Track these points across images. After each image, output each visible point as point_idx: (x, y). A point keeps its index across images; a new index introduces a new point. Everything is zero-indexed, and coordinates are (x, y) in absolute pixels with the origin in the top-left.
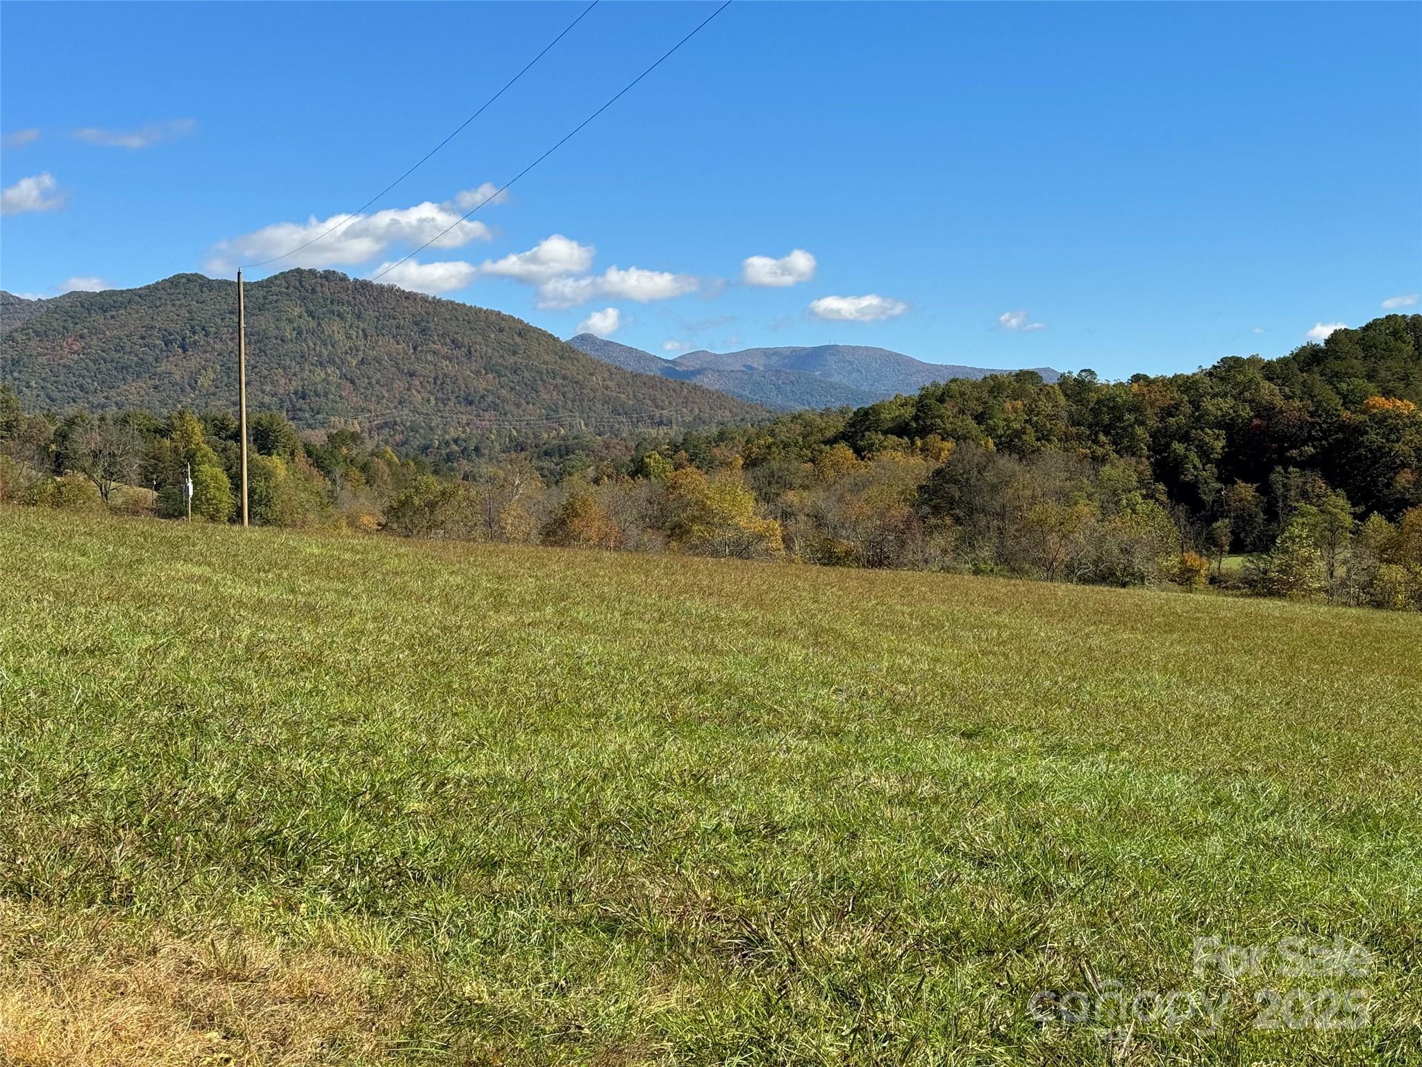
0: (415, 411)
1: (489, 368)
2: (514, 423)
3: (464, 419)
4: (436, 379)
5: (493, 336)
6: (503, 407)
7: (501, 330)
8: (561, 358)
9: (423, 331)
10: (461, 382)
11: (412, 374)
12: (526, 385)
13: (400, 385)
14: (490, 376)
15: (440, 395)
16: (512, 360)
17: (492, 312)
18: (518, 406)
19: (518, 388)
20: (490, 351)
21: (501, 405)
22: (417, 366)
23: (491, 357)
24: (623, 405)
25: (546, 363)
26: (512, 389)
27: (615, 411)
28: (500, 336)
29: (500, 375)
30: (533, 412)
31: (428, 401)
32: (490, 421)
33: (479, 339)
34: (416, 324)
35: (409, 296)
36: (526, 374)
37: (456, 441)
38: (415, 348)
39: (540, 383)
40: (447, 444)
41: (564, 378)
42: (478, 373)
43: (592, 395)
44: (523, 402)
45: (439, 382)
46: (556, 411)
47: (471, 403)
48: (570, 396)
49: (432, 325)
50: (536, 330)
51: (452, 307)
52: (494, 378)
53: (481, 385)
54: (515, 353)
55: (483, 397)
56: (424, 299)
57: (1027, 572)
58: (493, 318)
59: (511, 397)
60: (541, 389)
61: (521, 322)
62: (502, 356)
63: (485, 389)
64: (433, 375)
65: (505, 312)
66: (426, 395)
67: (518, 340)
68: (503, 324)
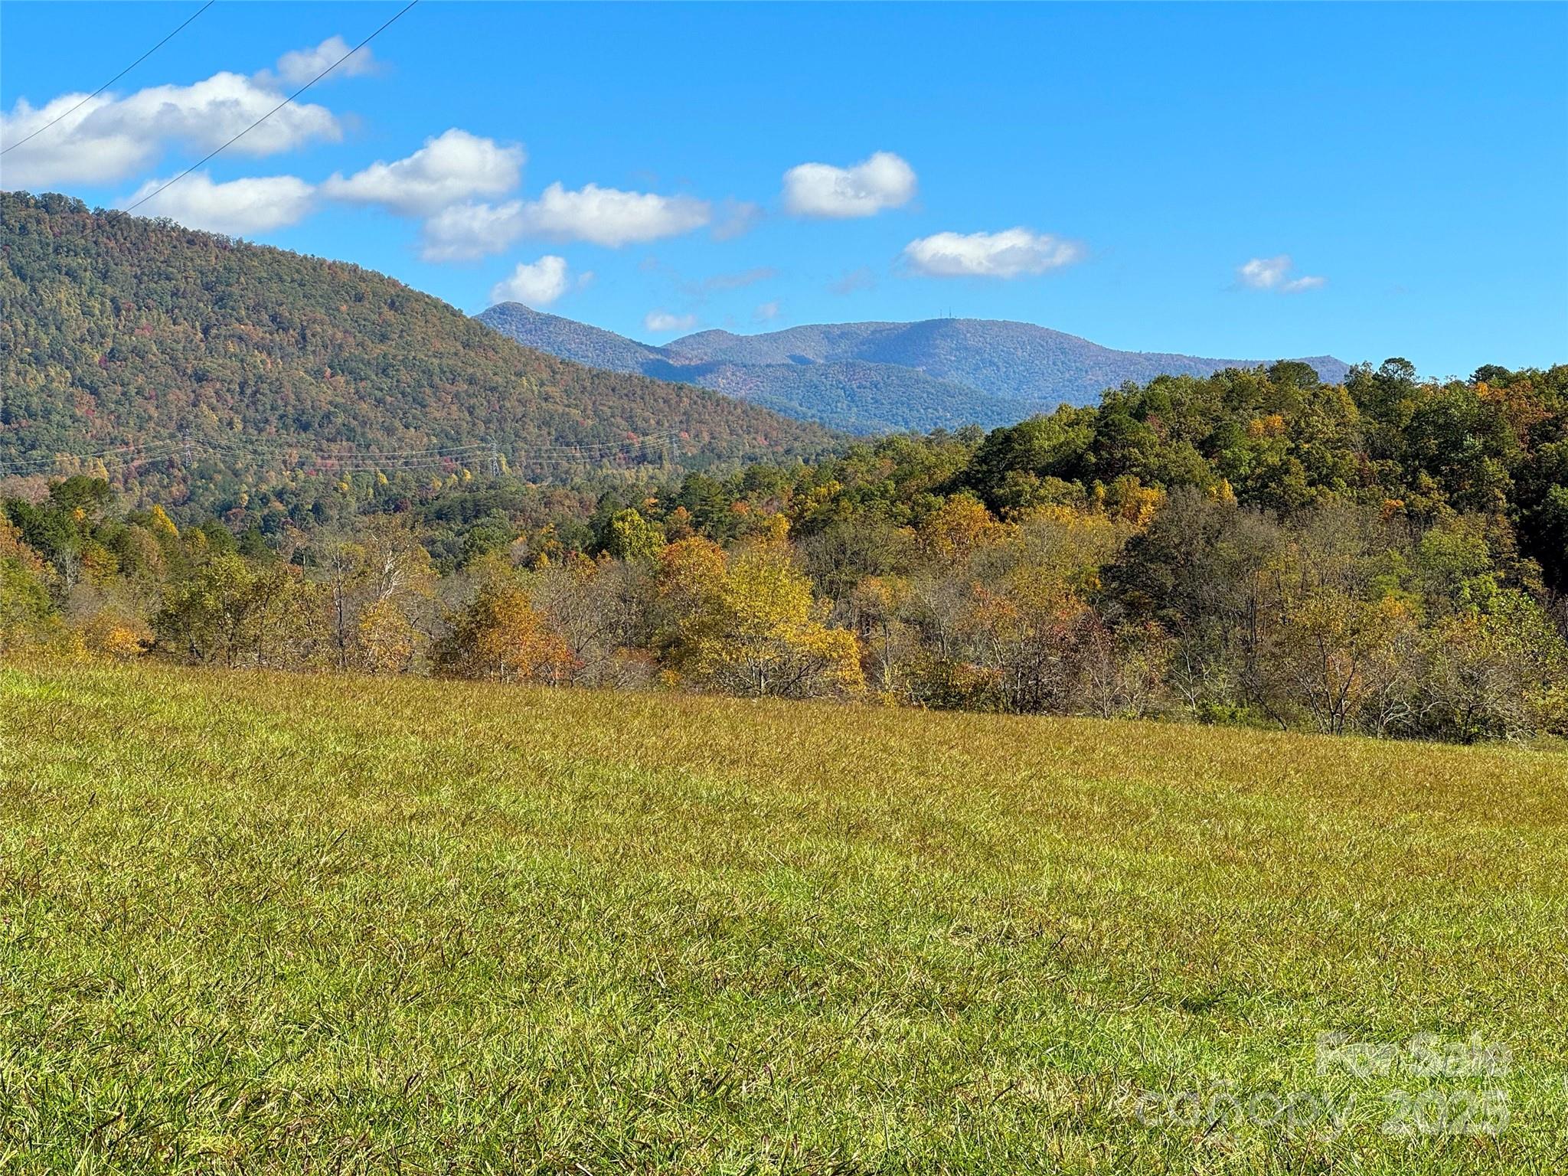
0: (207, 443)
1: (339, 366)
2: (383, 461)
3: (295, 455)
4: (243, 386)
5: (344, 308)
6: (363, 434)
7: (359, 298)
8: (466, 345)
9: (220, 301)
10: (288, 389)
11: (201, 377)
12: (403, 394)
13: (180, 397)
14: (340, 379)
15: (251, 413)
16: (377, 350)
17: (343, 267)
18: (390, 431)
19: (389, 399)
20: (339, 335)
21: (359, 430)
22: (209, 363)
23: (340, 346)
24: (575, 427)
25: (438, 355)
26: (379, 401)
27: (561, 439)
28: (357, 309)
29: (357, 378)
30: (416, 442)
31: (230, 424)
32: (341, 459)
33: (320, 313)
34: (208, 287)
35: (194, 239)
36: (404, 375)
37: (280, 495)
38: (206, 331)
39: (428, 390)
40: (265, 500)
41: (471, 381)
42: (318, 374)
43: (520, 410)
44: (397, 423)
45: (250, 391)
46: (457, 440)
47: (305, 427)
48: (482, 413)
49: (236, 290)
50: (420, 297)
51: (272, 258)
52: (347, 383)
53: (324, 394)
54: (383, 338)
55: (327, 416)
56: (222, 244)
57: (1295, 719)
58: (345, 277)
59: (377, 415)
60: (431, 401)
61: (395, 284)
62: (362, 344)
63: (331, 403)
64: (238, 379)
65: (366, 266)
66: (226, 414)
67: (389, 314)
68: (362, 287)
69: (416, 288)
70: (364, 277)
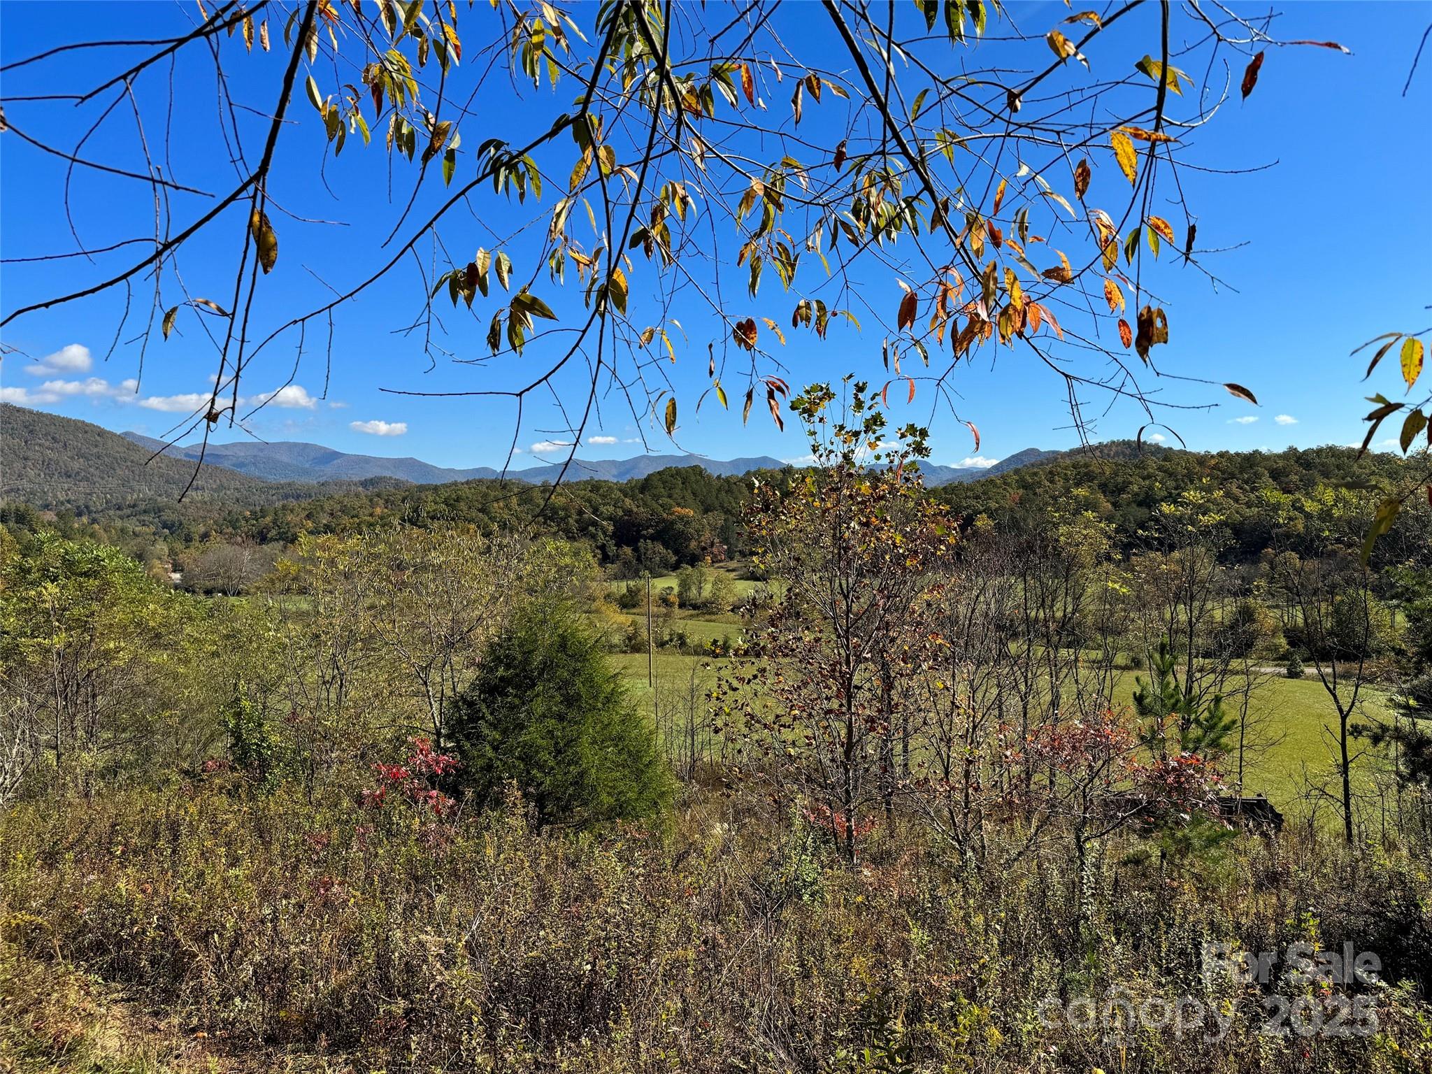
0: (30, 481)
1: (80, 455)
3: (66, 486)
4: (43, 462)
5: (81, 435)
6: (92, 479)
7: (86, 432)
9: (31, 432)
10: (61, 464)
12: (106, 466)
14: (81, 460)
15: (47, 471)
16: (95, 450)
17: (79, 421)
18: (103, 478)
19: (101, 468)
20: (80, 445)
22: (30, 454)
23: (80, 448)
24: (172, 478)
25: (117, 452)
26: (98, 468)
27: (167, 481)
28: (85, 436)
29: (88, 460)
30: (113, 483)
31: (39, 475)
32: (84, 488)
33: (71, 437)
34: (25, 427)
35: (19, 410)
36: (106, 459)
38: (26, 442)
39: (115, 465)
41: (132, 462)
42: (72, 458)
43: (151, 472)
44: (105, 476)
45: (46, 464)
46: (129, 482)
47: (69, 477)
48: (137, 472)
49: (38, 429)
50: (109, 432)
51: (53, 419)
52: (84, 461)
53: (76, 465)
54: (96, 446)
55: (78, 473)
56: (31, 412)
58: (80, 425)
59: (97, 473)
60: (117, 468)
62: (88, 448)
63: (78, 468)
64: (41, 459)
65: (88, 421)
66: (37, 472)
67: (98, 438)
68: (87, 428)
69: (108, 429)
70: (87, 425)
